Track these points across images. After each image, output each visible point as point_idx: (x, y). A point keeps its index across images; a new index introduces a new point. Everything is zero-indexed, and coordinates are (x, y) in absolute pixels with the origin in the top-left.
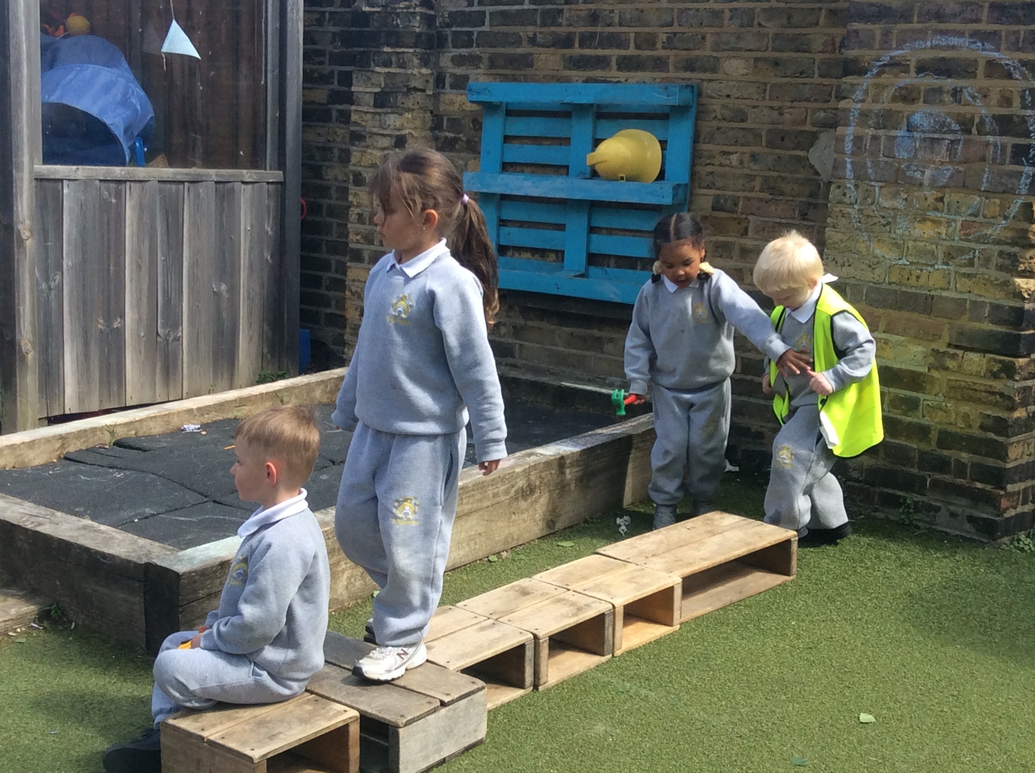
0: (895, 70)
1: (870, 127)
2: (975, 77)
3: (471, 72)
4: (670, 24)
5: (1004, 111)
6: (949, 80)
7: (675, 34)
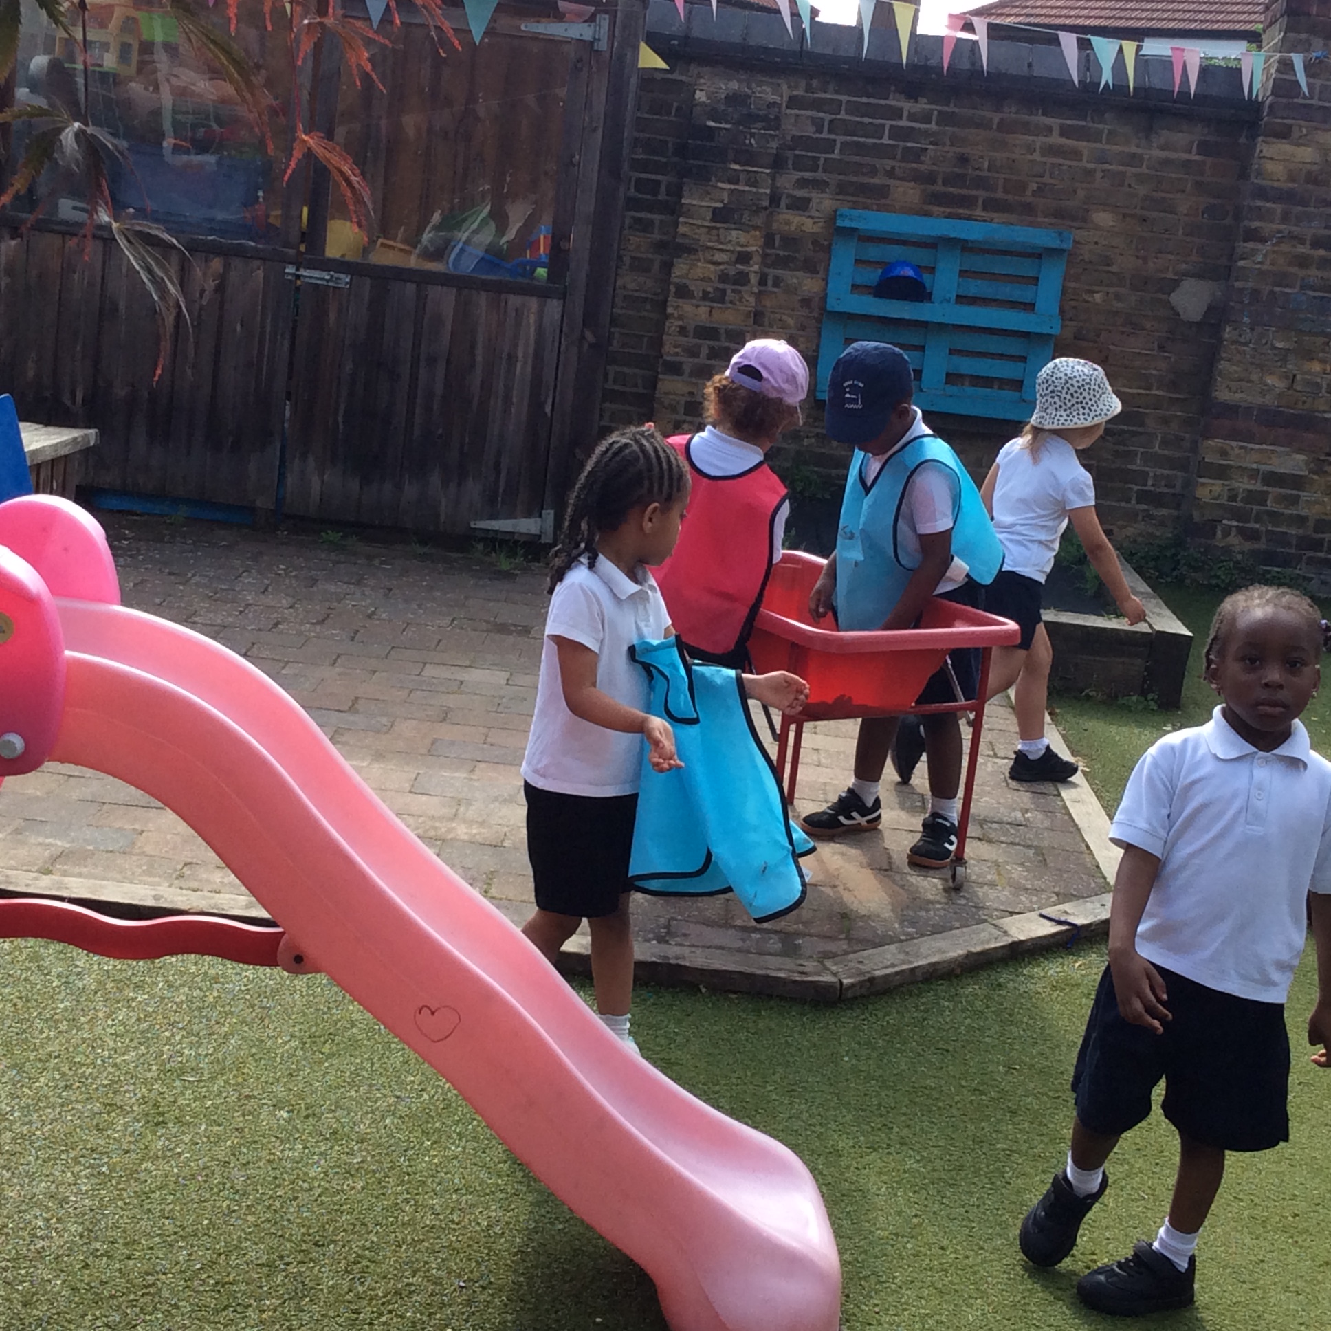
3: (815, 196)
4: (1042, 176)
7: (1045, 184)
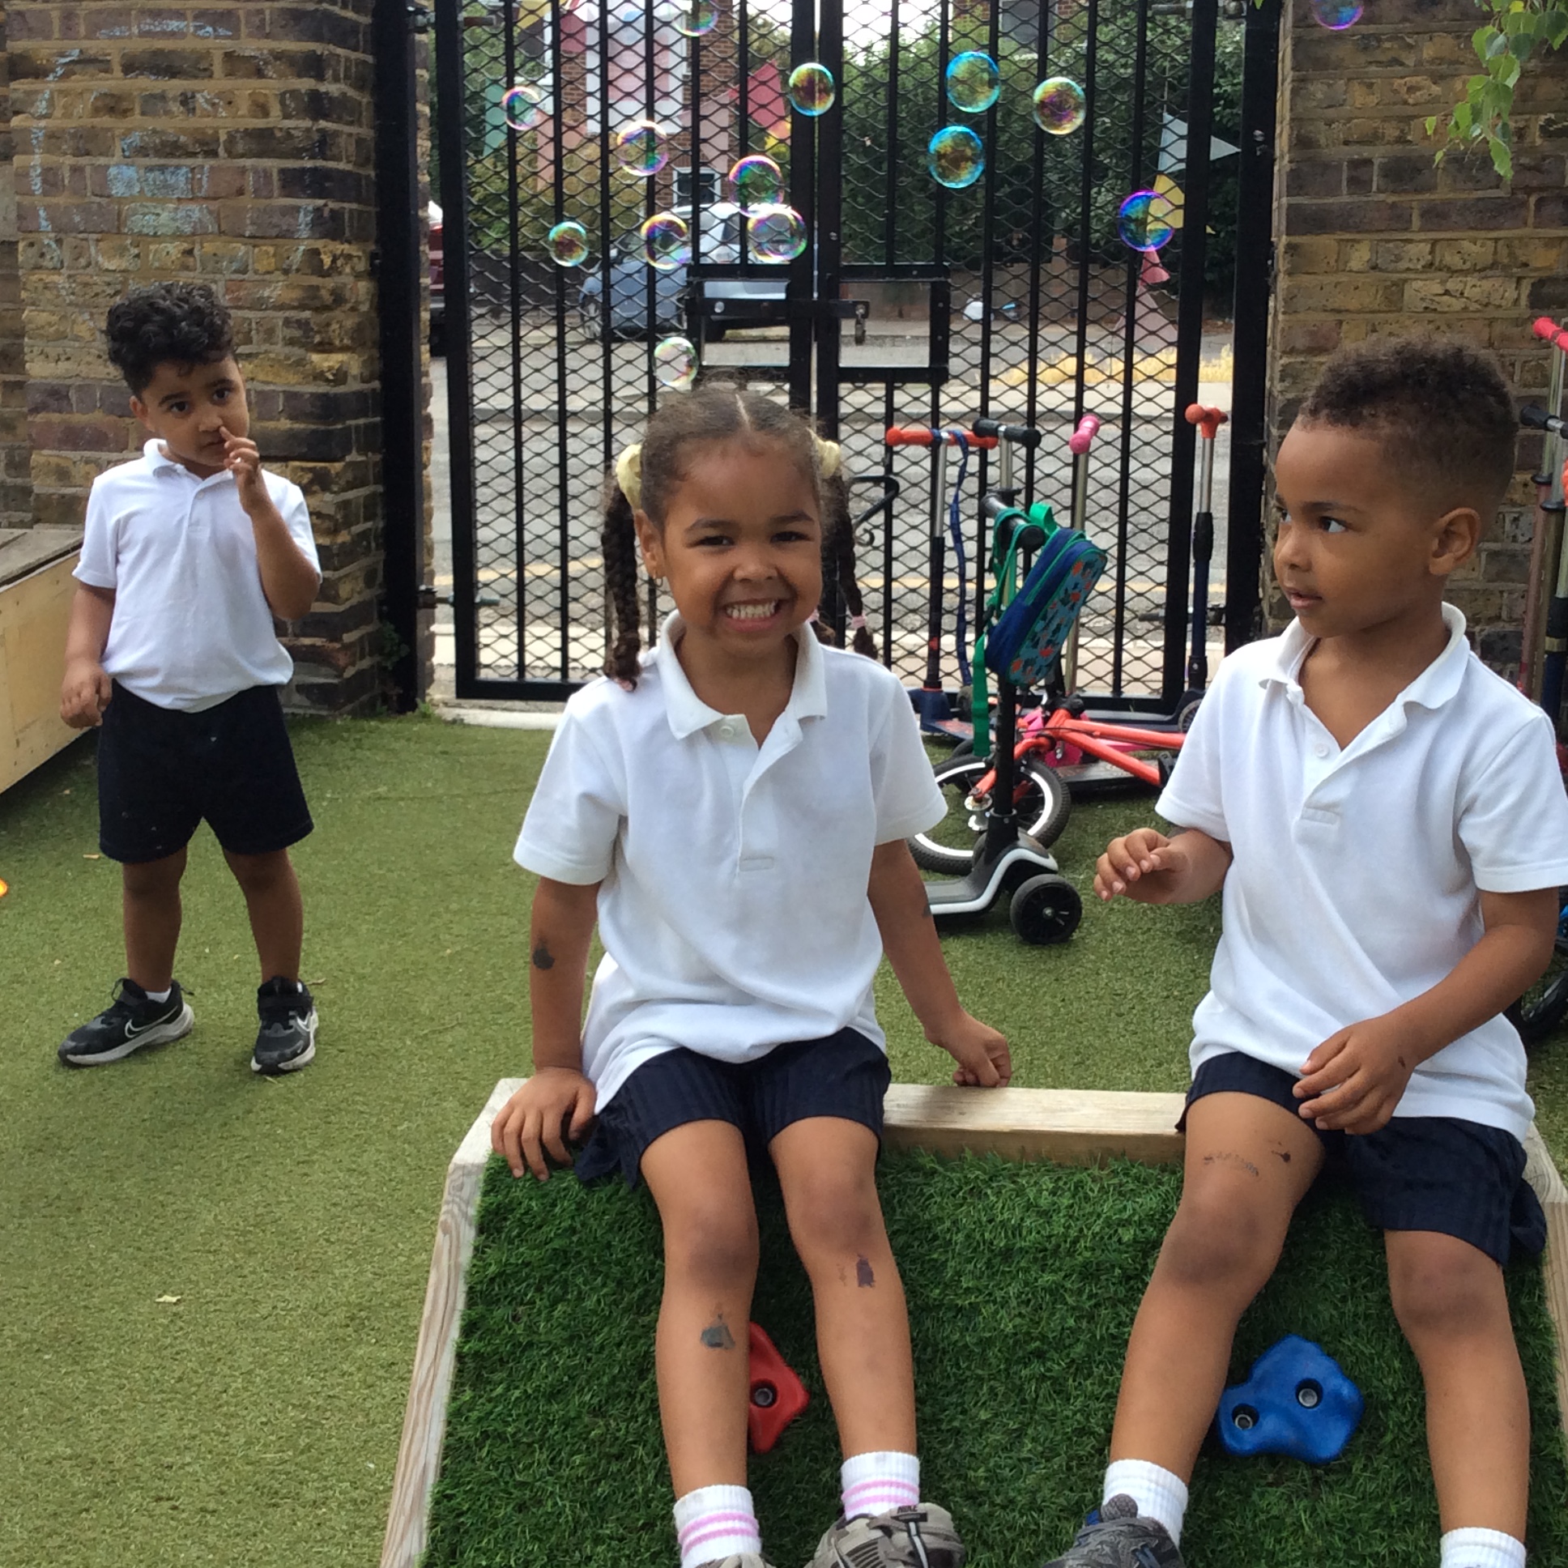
0: (91, 69)
1: (65, 154)
2: (211, 76)
5: (261, 123)
6: (175, 82)
